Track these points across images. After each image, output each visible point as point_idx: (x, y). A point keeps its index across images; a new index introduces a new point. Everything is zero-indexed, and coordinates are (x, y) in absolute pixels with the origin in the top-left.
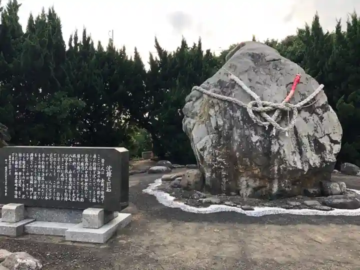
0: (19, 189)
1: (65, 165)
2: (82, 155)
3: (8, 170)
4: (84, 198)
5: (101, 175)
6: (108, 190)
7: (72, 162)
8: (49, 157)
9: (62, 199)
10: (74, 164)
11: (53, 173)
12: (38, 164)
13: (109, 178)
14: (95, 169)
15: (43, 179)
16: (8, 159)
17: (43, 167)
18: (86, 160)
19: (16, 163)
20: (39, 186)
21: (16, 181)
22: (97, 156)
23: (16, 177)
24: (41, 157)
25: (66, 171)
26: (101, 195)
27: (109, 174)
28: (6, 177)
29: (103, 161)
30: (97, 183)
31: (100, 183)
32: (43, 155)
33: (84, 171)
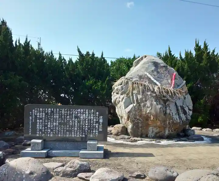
0: (40, 130)
1: (72, 116)
2: (84, 110)
3: (32, 118)
4: (85, 135)
5: (96, 121)
6: (100, 130)
7: (78, 114)
8: (62, 111)
9: (70, 136)
10: (79, 115)
11: (64, 120)
12: (54, 115)
13: (101, 123)
14: (92, 118)
15: (57, 124)
16: (32, 112)
17: (57, 117)
18: (87, 113)
19: (38, 114)
20: (54, 128)
21: (38, 126)
22: (94, 111)
23: (38, 123)
24: (56, 111)
25: (73, 119)
26: (96, 132)
27: (101, 121)
28: (30, 123)
29: (97, 113)
30: (93, 126)
31: (96, 126)
32: (58, 110)
33: (86, 119)
